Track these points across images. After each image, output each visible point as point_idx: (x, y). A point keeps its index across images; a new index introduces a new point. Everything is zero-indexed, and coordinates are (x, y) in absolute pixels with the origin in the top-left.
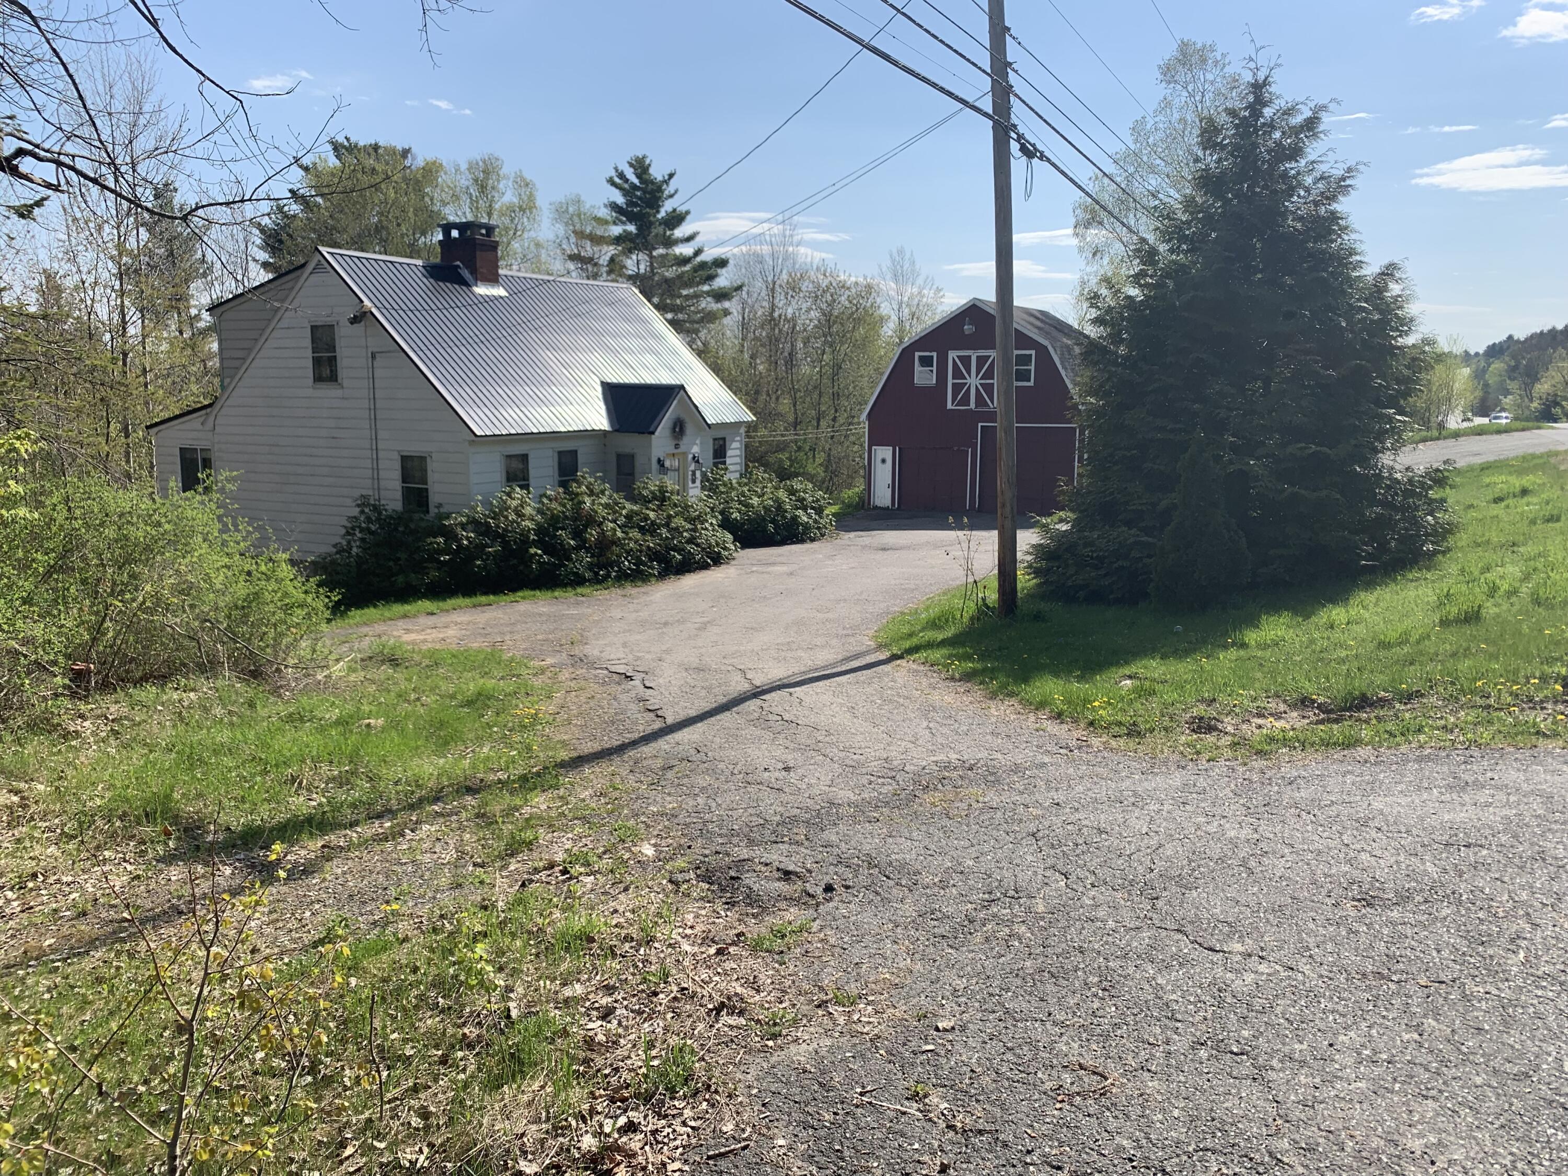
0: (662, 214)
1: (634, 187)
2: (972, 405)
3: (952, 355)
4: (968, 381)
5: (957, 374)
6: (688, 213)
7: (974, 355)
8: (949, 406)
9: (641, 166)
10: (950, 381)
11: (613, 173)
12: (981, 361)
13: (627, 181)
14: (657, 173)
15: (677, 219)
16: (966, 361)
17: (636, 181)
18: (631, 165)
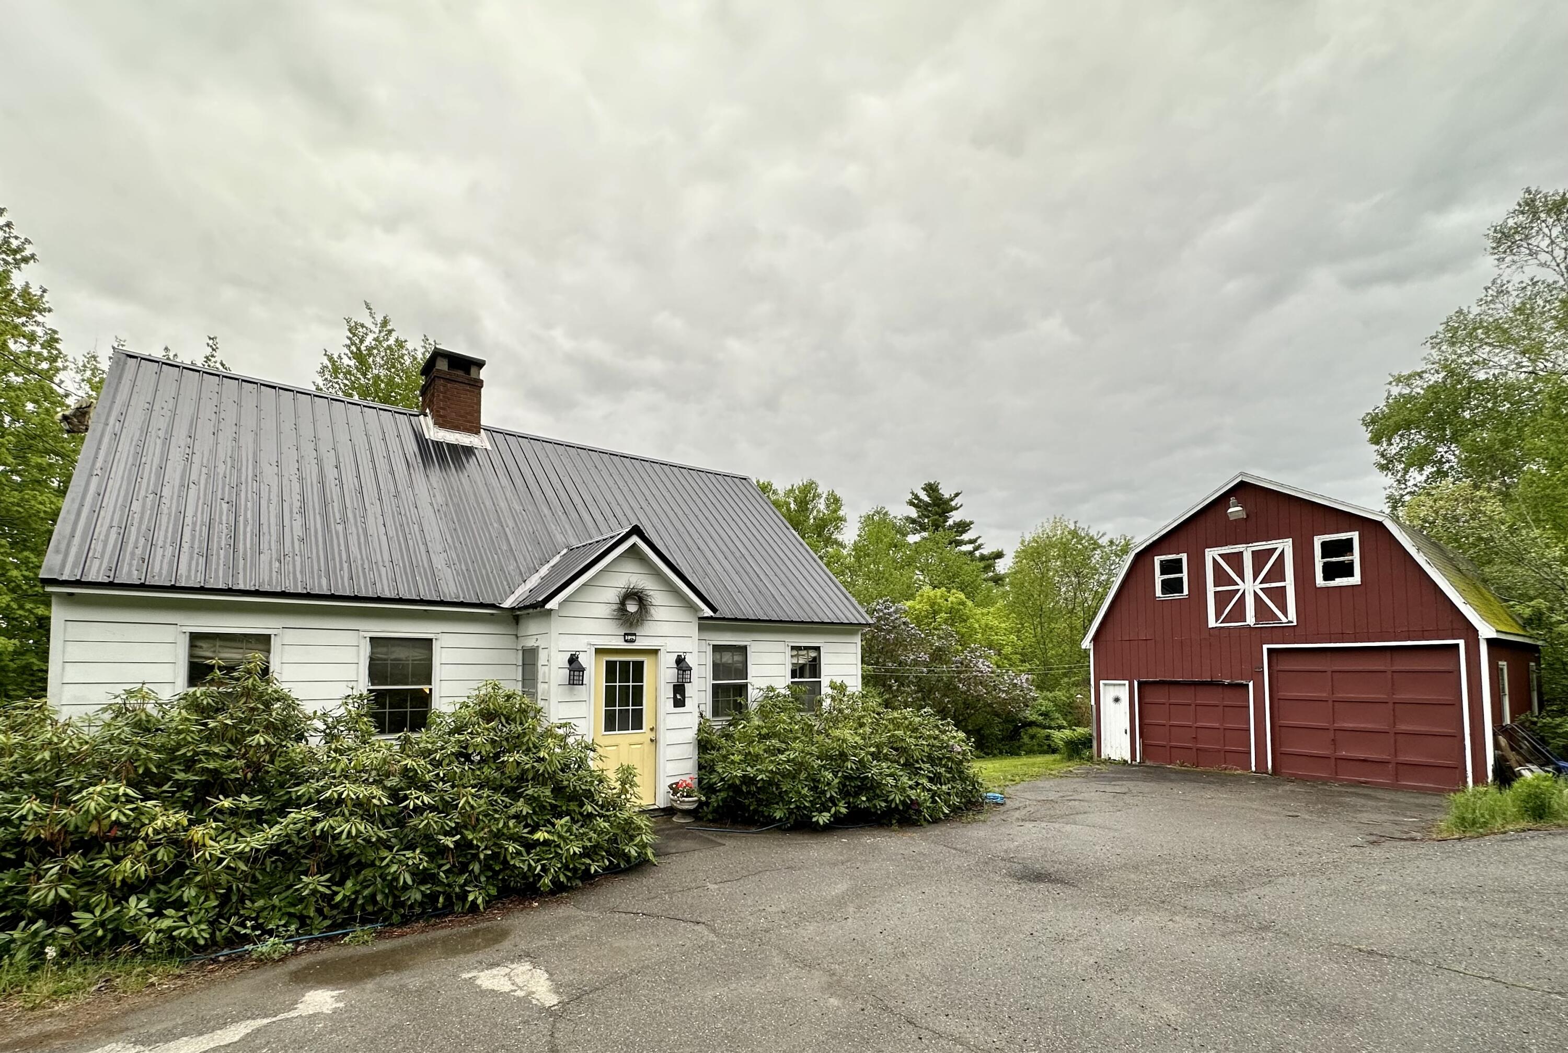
0: (950, 522)
1: (927, 505)
2: (1250, 620)
3: (1211, 554)
4: (1241, 586)
5: (1221, 577)
6: (972, 523)
7: (1247, 551)
8: (1212, 623)
9: (931, 489)
10: (1211, 589)
11: (910, 496)
12: (1260, 558)
13: (920, 500)
14: (946, 492)
15: (963, 527)
16: (1235, 560)
17: (926, 499)
18: (924, 489)
